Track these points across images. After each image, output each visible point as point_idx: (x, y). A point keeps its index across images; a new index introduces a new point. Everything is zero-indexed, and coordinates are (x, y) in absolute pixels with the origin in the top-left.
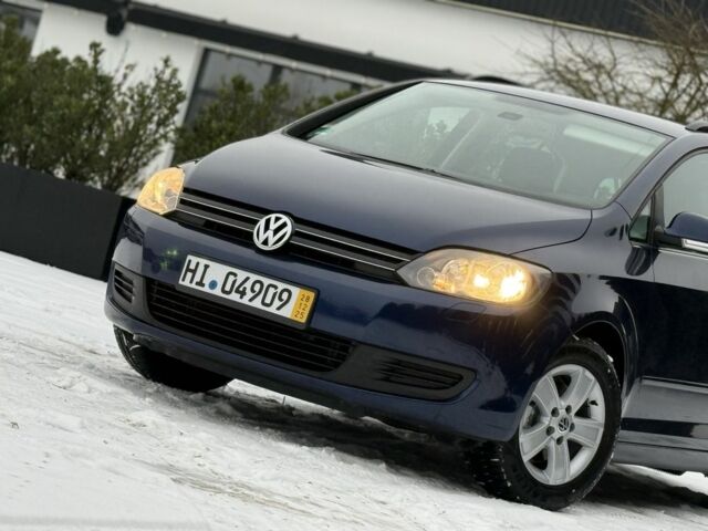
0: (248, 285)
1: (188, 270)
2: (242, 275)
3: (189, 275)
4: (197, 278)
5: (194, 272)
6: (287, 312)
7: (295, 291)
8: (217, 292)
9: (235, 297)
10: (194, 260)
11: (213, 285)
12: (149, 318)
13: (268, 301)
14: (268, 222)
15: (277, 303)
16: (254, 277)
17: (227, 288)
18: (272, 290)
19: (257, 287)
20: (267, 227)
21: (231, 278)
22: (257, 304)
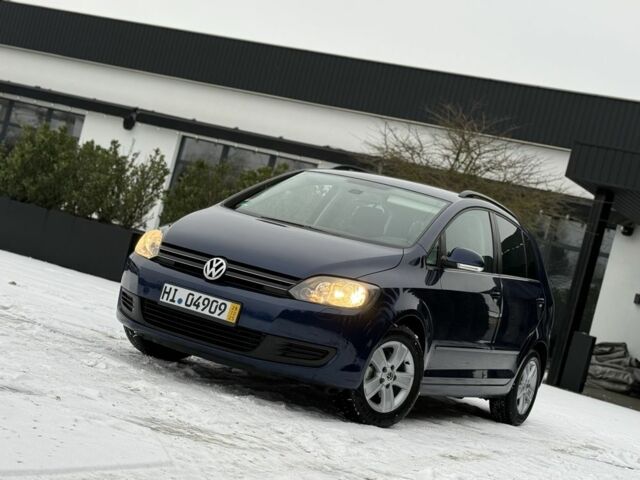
0: (201, 301)
1: (165, 292)
2: (197, 295)
3: (166, 295)
4: (171, 297)
5: (169, 293)
6: (224, 317)
7: (229, 304)
8: (183, 305)
9: (193, 308)
10: (168, 286)
11: (180, 301)
12: (143, 322)
13: (213, 310)
14: (212, 262)
15: (218, 311)
16: (204, 296)
17: (189, 303)
18: (215, 304)
19: (206, 302)
20: (211, 266)
21: (191, 297)
22: (206, 312)
